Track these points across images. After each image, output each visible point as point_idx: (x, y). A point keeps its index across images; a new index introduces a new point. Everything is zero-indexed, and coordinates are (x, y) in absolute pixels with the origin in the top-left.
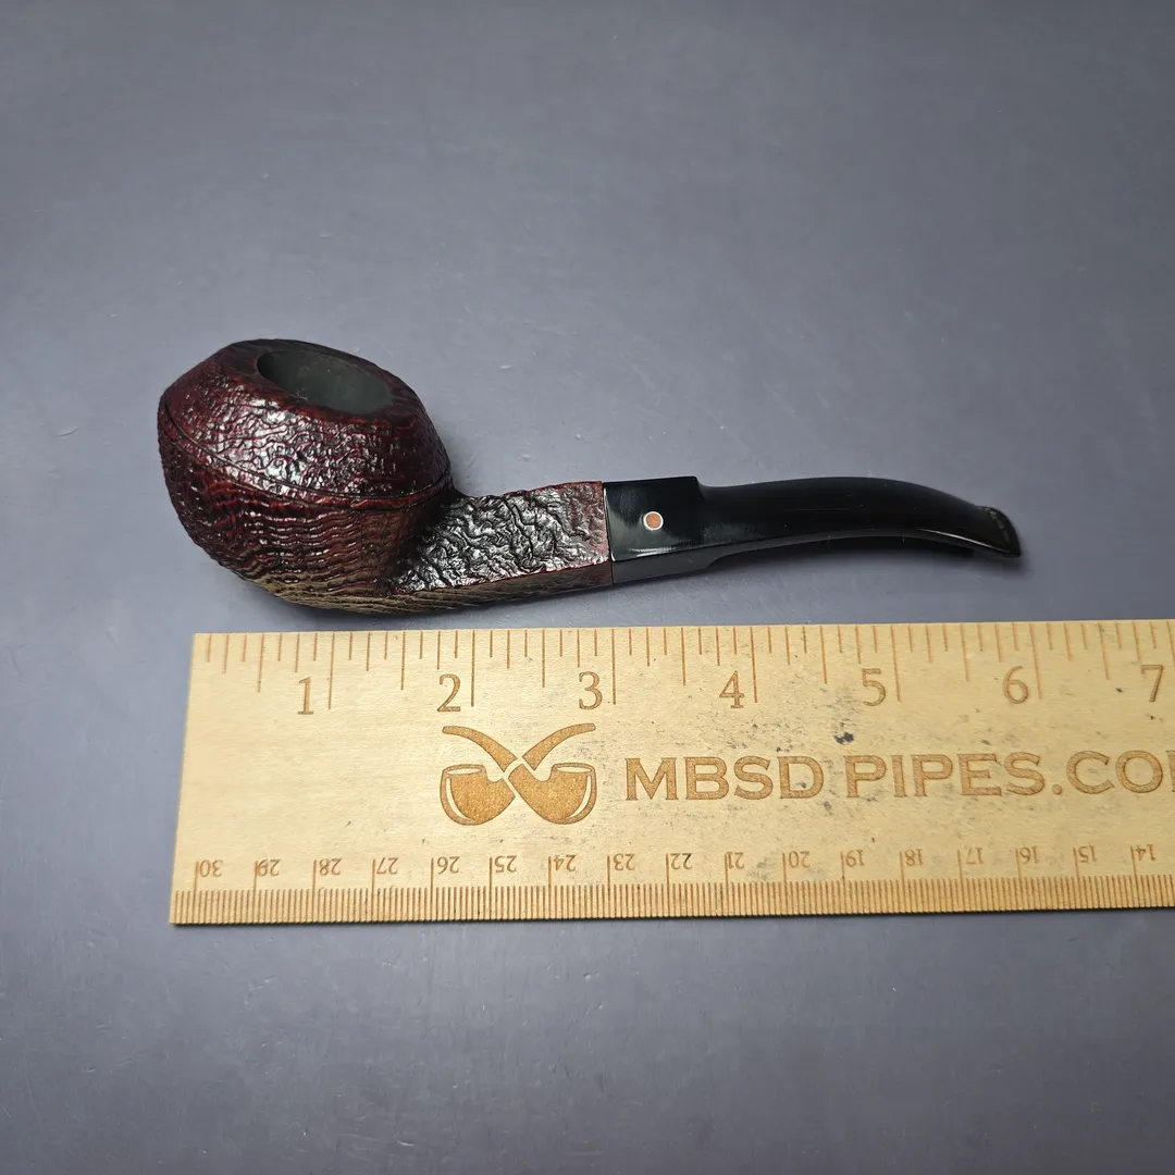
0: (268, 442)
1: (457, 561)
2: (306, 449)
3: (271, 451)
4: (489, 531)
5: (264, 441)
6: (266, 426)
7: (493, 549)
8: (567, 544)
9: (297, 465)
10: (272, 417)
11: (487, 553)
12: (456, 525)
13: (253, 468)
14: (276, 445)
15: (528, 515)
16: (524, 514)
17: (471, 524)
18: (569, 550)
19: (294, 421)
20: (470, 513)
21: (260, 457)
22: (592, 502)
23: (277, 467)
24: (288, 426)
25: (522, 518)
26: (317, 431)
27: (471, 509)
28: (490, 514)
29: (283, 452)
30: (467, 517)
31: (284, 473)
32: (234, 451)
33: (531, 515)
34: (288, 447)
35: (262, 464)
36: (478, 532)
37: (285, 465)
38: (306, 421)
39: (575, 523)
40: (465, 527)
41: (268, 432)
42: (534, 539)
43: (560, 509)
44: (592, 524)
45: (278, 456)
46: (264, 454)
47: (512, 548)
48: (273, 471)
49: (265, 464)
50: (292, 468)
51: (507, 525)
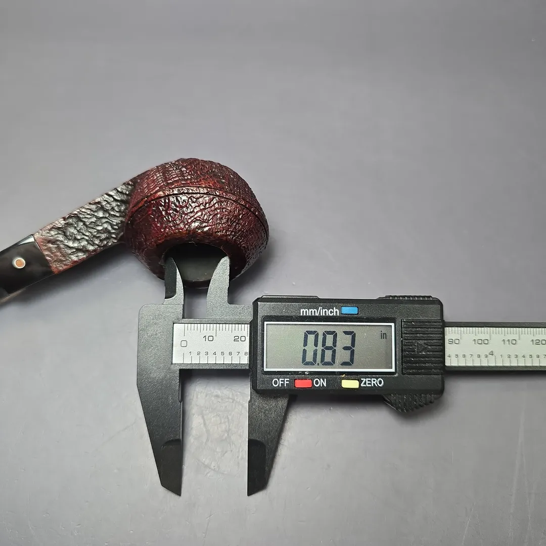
0: (193, 211)
1: (108, 207)
2: (175, 215)
3: (190, 207)
4: (100, 228)
5: (195, 211)
6: (198, 218)
7: (94, 219)
8: (58, 235)
9: (176, 205)
10: (197, 224)
11: (96, 217)
12: (117, 225)
13: (194, 195)
14: (189, 211)
15: (84, 243)
16: (86, 243)
17: (110, 228)
18: (56, 233)
19: (187, 226)
20: (113, 233)
21: (194, 202)
22: (55, 261)
23: (184, 200)
24: (188, 223)
25: (87, 240)
26: (174, 226)
27: (114, 236)
28: (103, 236)
29: (184, 209)
30: (114, 231)
31: (179, 198)
32: (207, 201)
33: (82, 244)
34: (183, 213)
35: (191, 199)
36: (106, 226)
37: (181, 203)
38: (181, 229)
39: (58, 248)
40: (112, 225)
41: (196, 216)
42: (75, 232)
43: (69, 251)
44: (49, 249)
45: (186, 206)
46: (193, 205)
47: (84, 224)
48: (184, 198)
49: (190, 200)
50: (177, 204)
51: (92, 234)
